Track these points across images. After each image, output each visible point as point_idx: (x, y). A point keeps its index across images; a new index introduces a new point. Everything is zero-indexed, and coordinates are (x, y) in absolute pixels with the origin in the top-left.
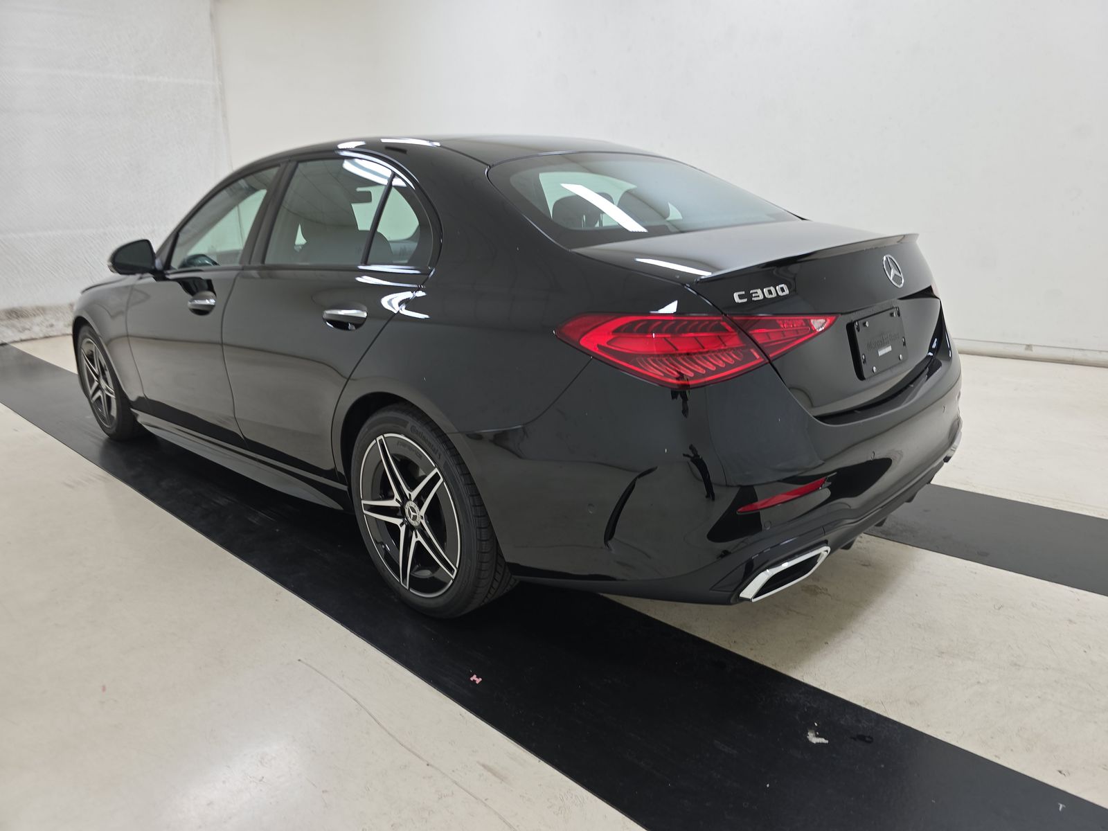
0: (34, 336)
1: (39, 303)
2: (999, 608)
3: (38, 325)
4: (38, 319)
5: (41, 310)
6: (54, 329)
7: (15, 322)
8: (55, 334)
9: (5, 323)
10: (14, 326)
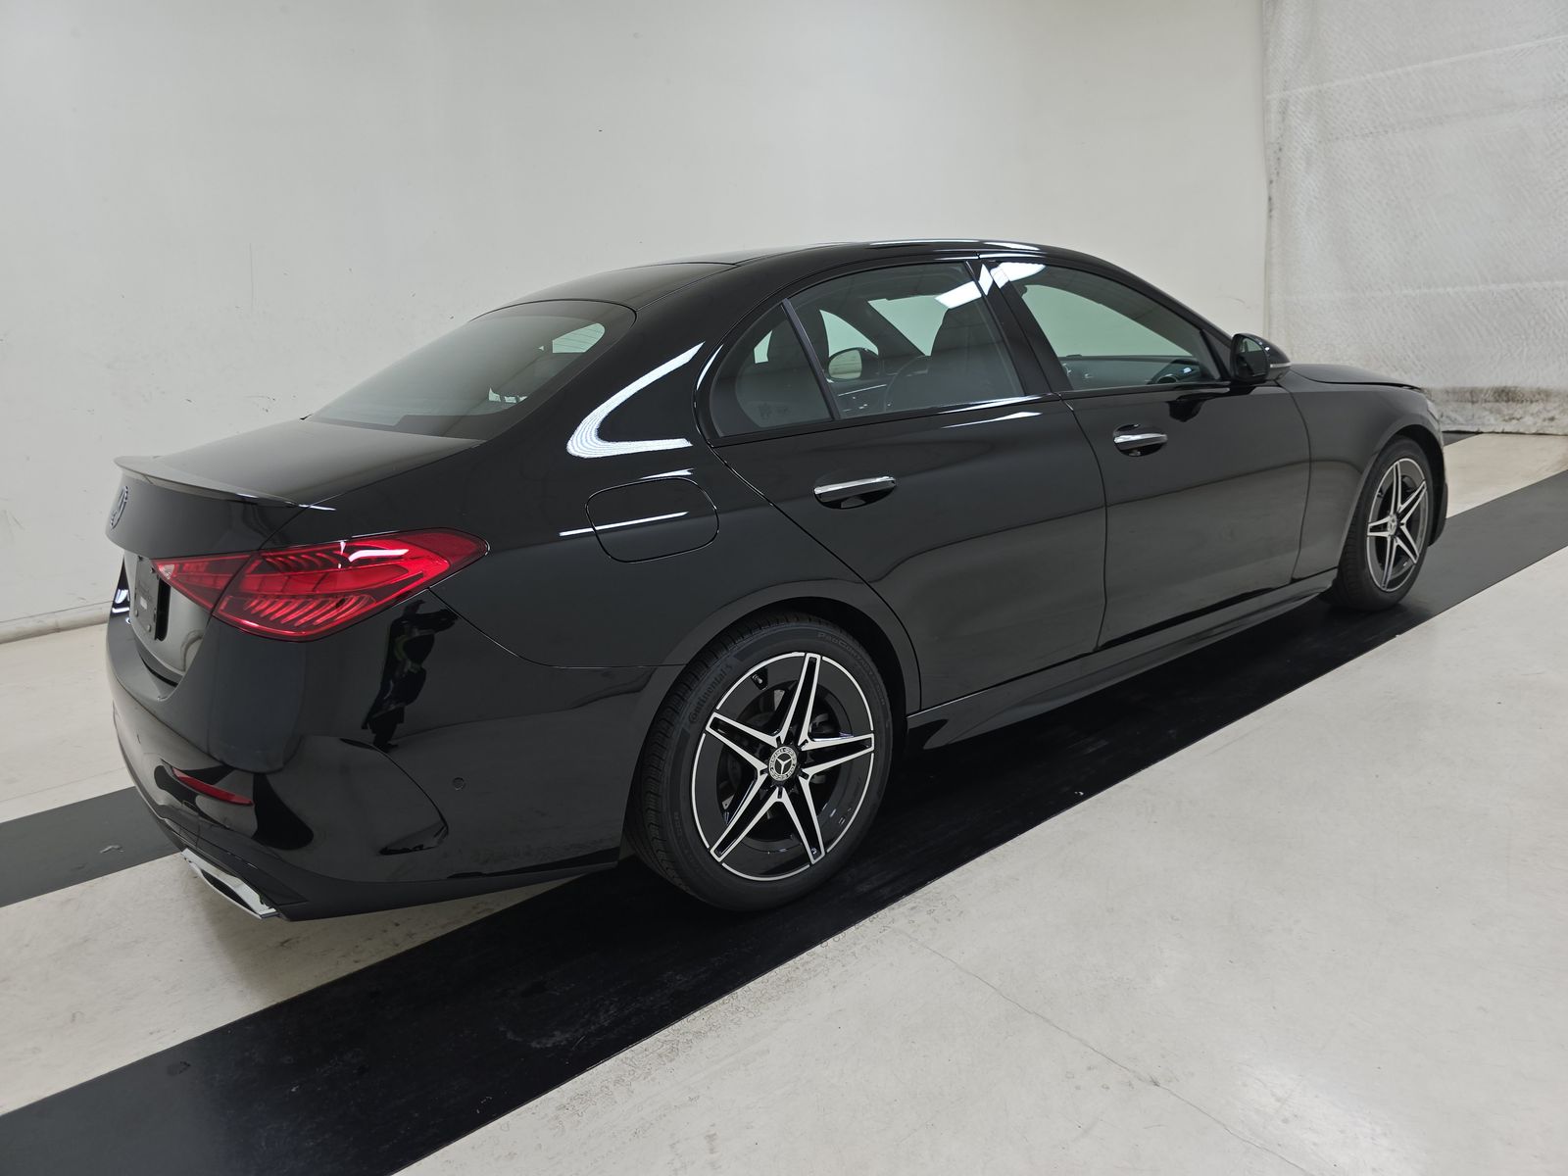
0: (1521, 431)
1: (1543, 385)
2: (74, 1016)
3: (1532, 415)
4: (1535, 408)
5: (1544, 395)
6: (1553, 423)
7: (1503, 406)
8: (1555, 432)
9: (1488, 405)
10: (1499, 412)
